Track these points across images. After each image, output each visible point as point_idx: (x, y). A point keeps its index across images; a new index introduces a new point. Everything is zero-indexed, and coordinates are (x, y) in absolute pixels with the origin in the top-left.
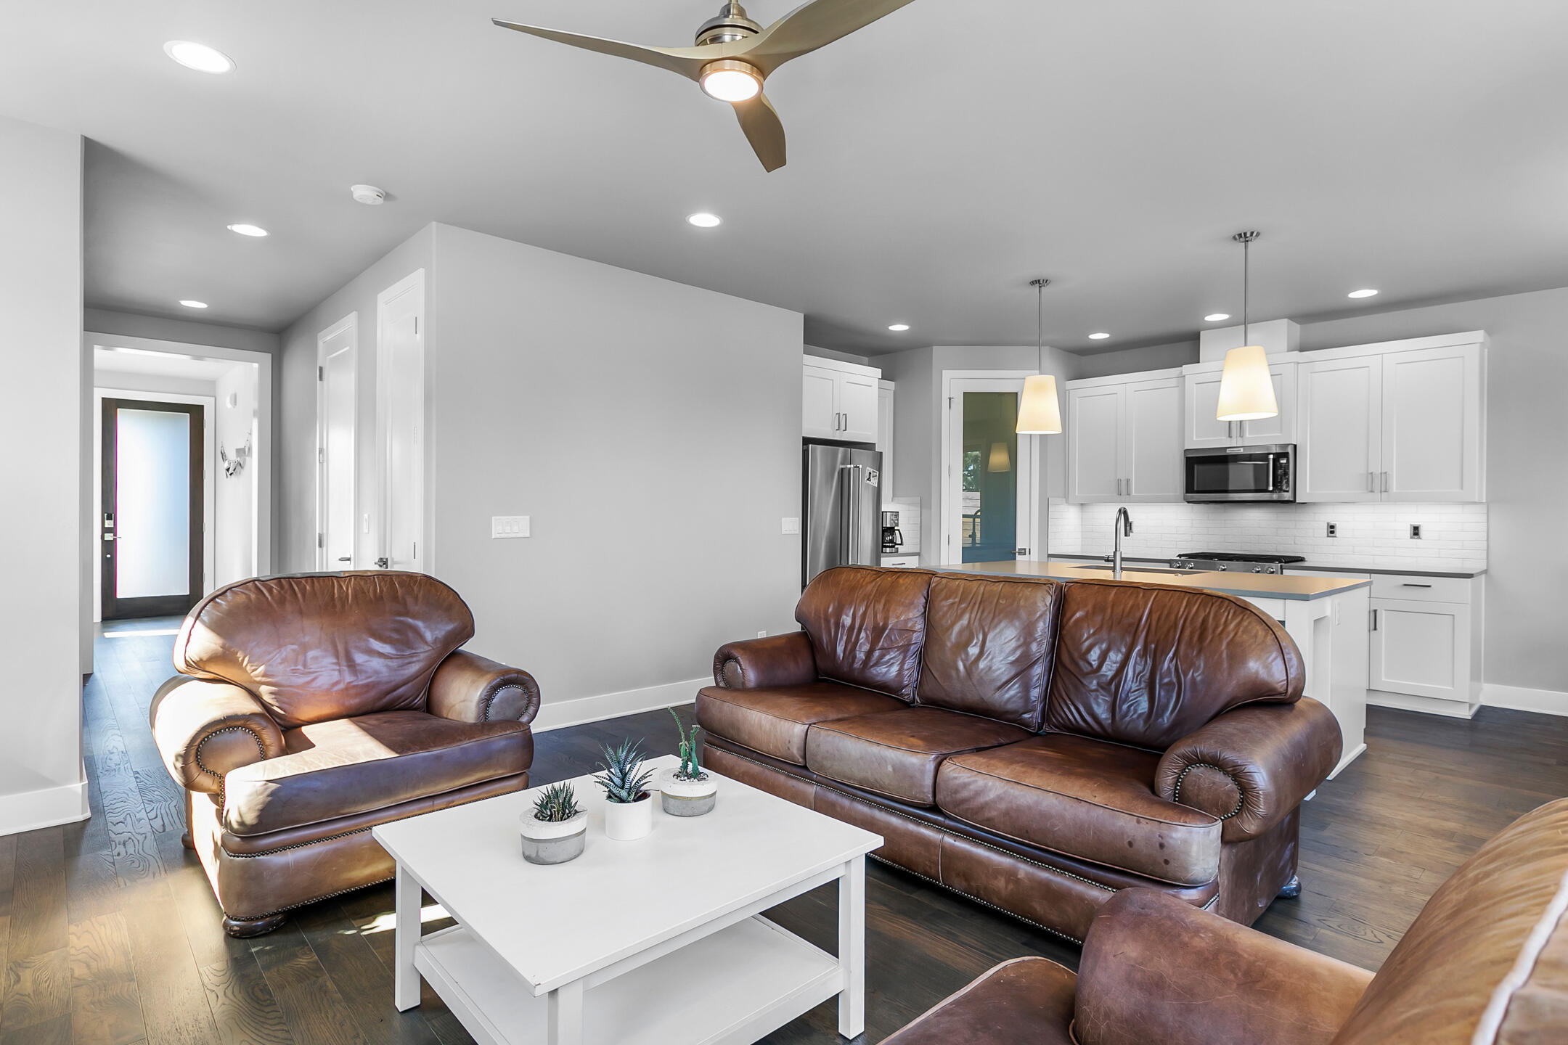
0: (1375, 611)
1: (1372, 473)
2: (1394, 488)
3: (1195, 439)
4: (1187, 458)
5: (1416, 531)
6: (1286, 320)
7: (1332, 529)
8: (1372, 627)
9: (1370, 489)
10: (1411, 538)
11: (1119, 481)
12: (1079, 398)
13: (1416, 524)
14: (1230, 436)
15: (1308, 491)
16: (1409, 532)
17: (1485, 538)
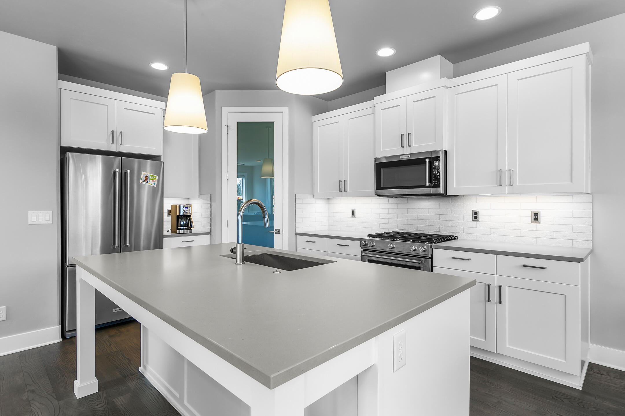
0: (500, 287)
1: (500, 171)
2: (517, 183)
3: (381, 150)
4: (376, 163)
5: (536, 217)
6: (439, 56)
7: (475, 216)
8: (498, 300)
9: (499, 184)
10: (532, 222)
11: (341, 181)
12: (319, 127)
13: (536, 211)
14: (402, 146)
15: (455, 186)
16: (530, 217)
17: (591, 223)
